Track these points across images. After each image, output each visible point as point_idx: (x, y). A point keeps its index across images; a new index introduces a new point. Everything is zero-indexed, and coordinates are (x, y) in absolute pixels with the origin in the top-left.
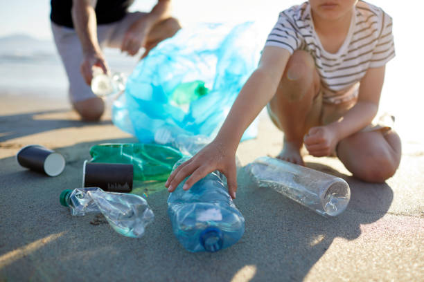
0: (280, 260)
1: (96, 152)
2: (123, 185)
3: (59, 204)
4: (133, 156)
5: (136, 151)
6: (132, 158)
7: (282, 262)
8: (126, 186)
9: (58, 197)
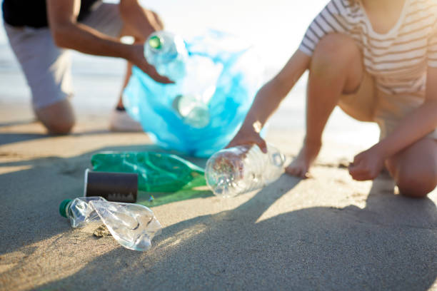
0: (298, 275)
1: (97, 160)
2: (126, 195)
3: (60, 215)
4: (137, 164)
5: (140, 160)
6: (135, 167)
7: (301, 276)
8: (130, 197)
9: (58, 208)
